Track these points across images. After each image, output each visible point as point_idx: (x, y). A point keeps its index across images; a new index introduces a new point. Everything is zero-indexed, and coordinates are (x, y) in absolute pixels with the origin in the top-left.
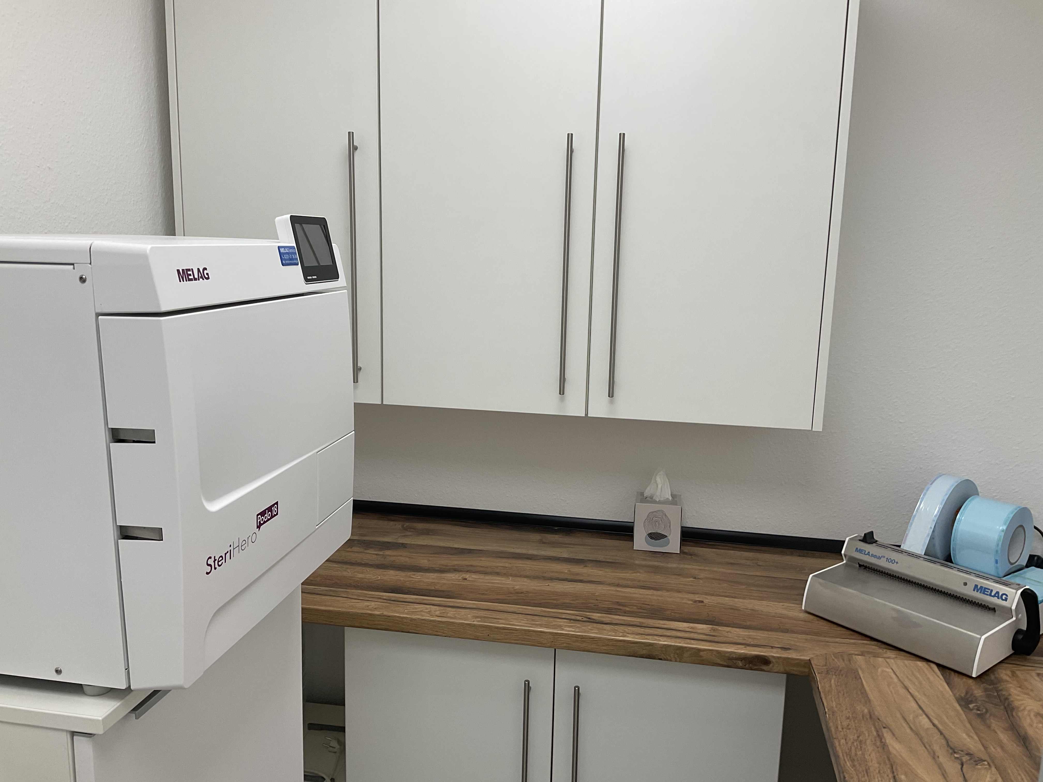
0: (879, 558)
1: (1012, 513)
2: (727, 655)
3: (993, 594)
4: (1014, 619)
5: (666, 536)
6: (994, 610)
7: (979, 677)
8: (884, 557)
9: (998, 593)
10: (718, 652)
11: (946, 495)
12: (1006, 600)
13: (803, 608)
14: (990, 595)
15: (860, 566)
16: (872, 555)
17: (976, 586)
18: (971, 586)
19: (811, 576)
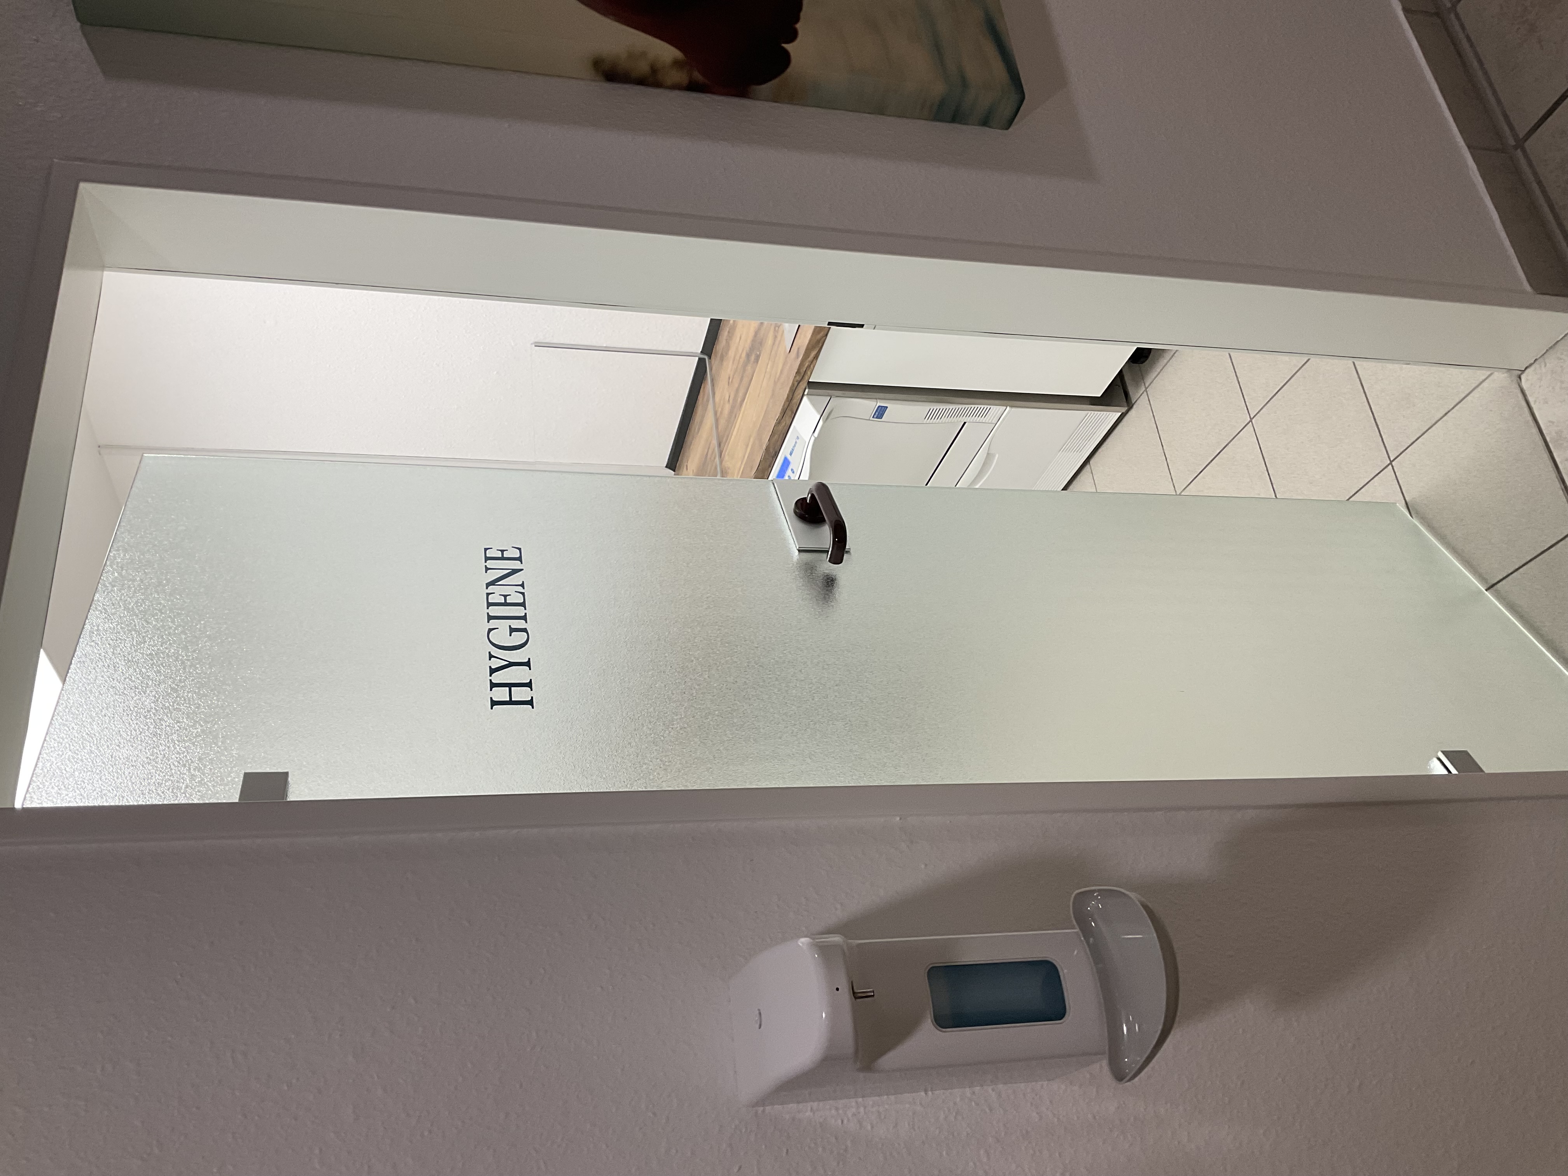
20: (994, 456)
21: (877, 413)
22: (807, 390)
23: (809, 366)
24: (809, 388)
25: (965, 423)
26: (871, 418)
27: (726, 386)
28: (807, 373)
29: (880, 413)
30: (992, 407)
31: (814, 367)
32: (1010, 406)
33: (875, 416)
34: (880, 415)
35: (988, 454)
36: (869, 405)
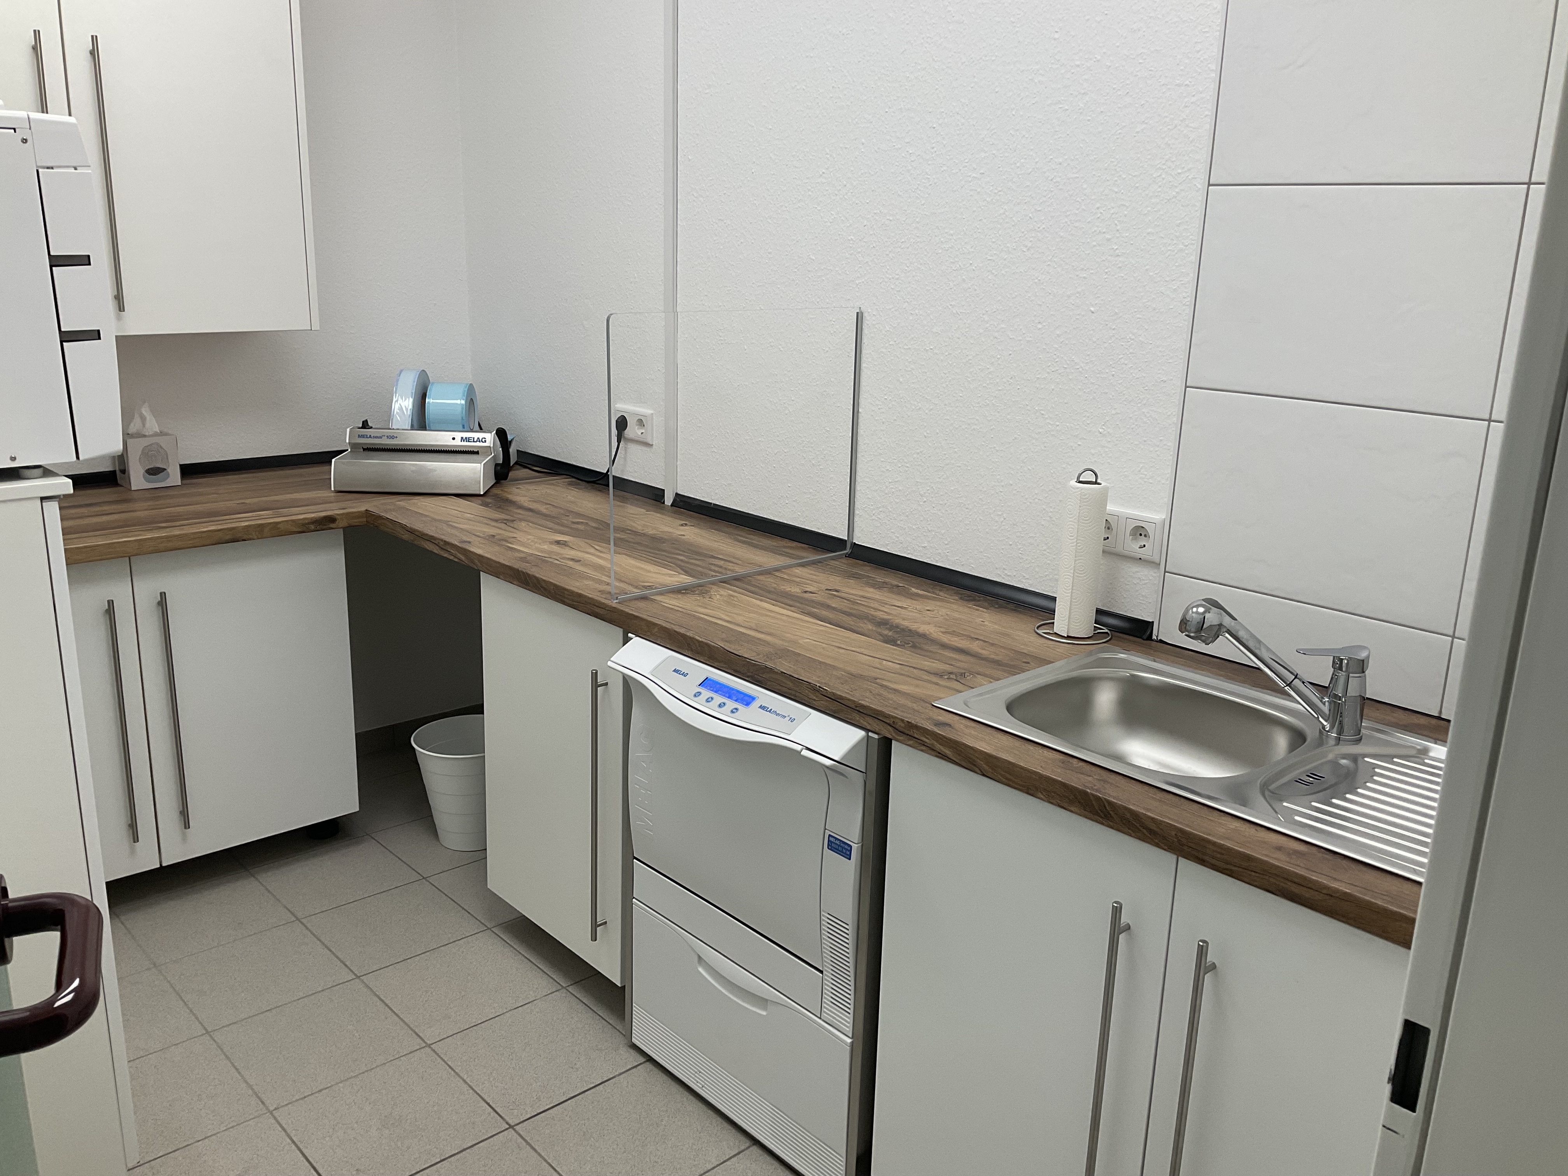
0: (381, 437)
1: (466, 387)
2: (300, 522)
3: (475, 440)
4: (493, 454)
5: (165, 469)
6: (477, 453)
7: (485, 493)
8: (384, 436)
9: (478, 438)
10: (293, 521)
11: (414, 382)
12: (485, 441)
13: (333, 489)
14: (474, 441)
15: (364, 449)
16: (375, 437)
17: (462, 438)
18: (458, 439)
19: (333, 460)
20: (765, 1009)
21: (838, 842)
22: (876, 736)
23: (924, 744)
24: (878, 739)
25: (821, 972)
26: (828, 833)
27: (824, 587)
28: (909, 740)
29: (840, 847)
30: (851, 1016)
31: (922, 751)
32: (852, 1043)
33: (831, 839)
34: (837, 847)
35: (766, 1000)
36: (852, 832)
